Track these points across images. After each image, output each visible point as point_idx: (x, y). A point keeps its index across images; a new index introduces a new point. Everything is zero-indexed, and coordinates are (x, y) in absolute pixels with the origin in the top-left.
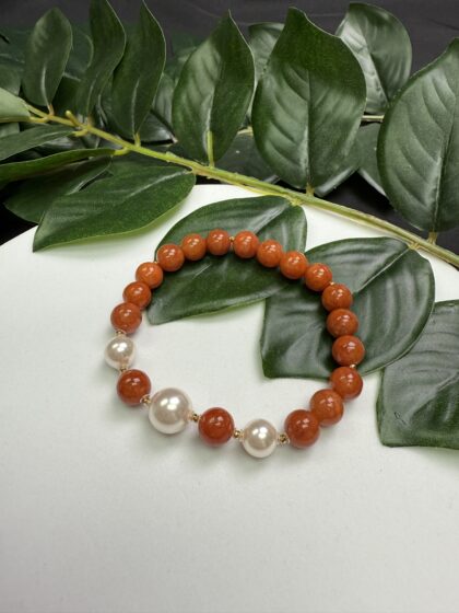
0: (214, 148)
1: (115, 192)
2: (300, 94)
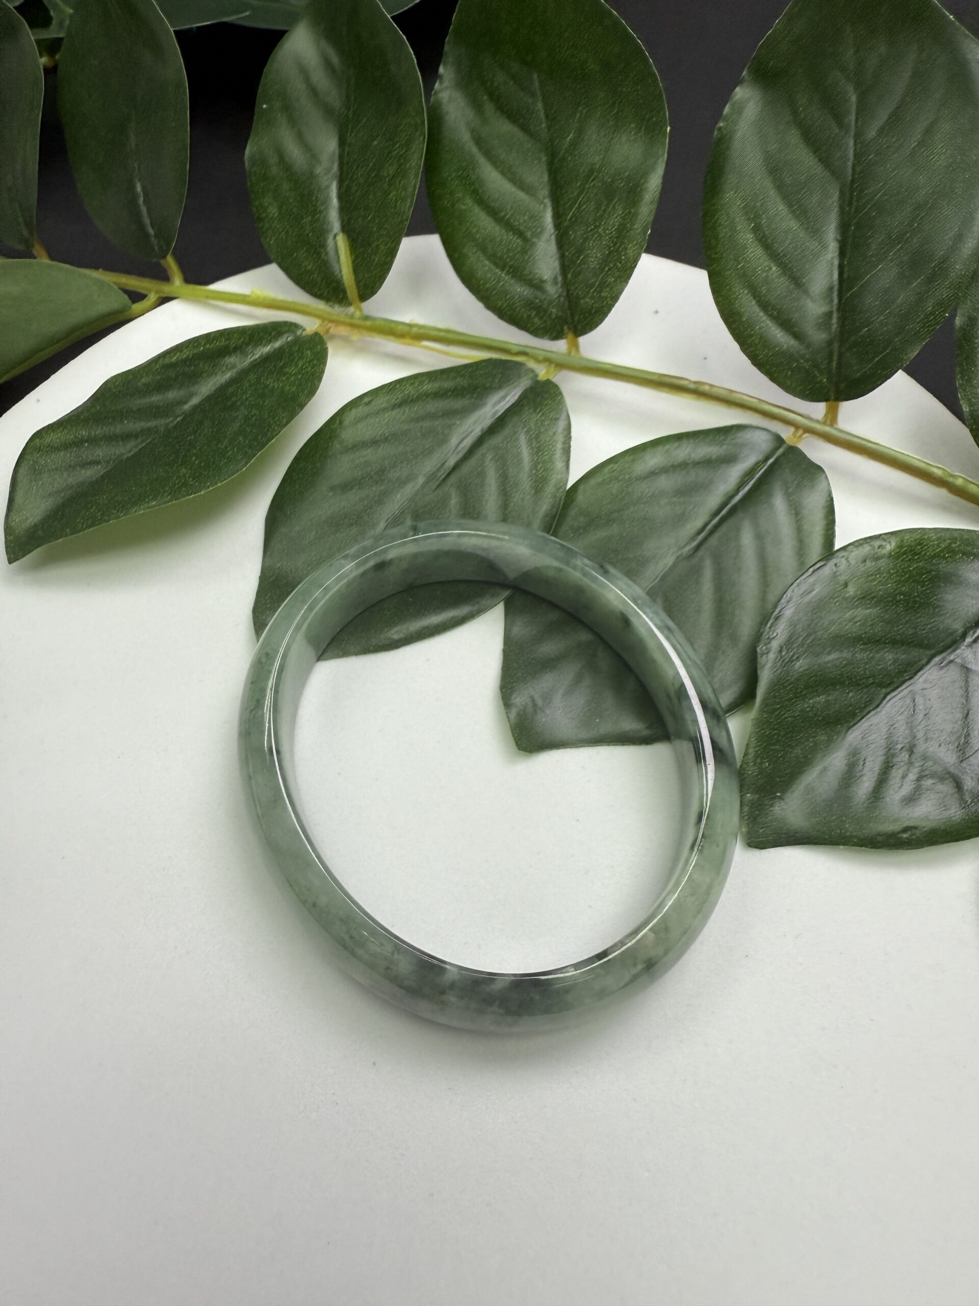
0: (356, 270)
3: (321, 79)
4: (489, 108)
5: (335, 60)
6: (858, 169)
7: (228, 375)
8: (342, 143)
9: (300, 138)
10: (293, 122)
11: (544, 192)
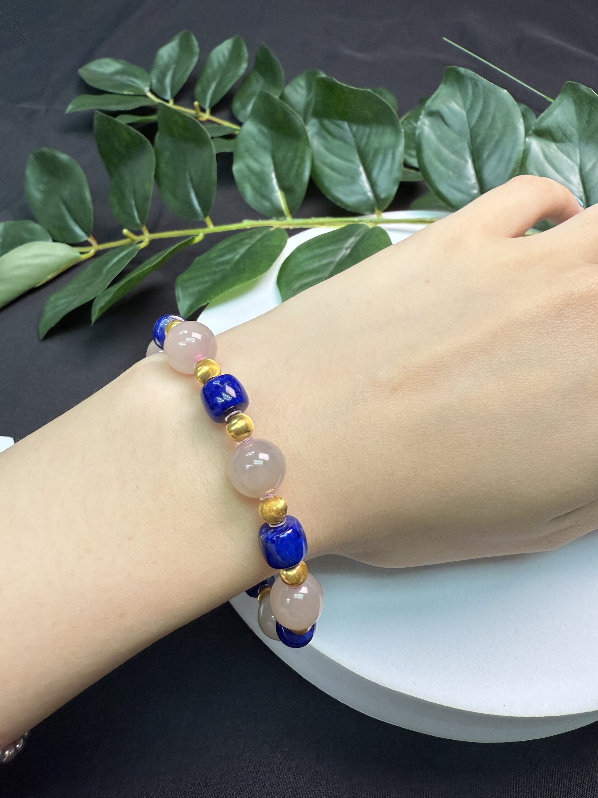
0: (288, 202)
1: (221, 260)
2: (345, 141)
3: (261, 139)
4: (329, 138)
5: (265, 130)
6: (472, 135)
7: (248, 246)
8: (274, 158)
9: (256, 160)
10: (251, 155)
11: (358, 161)
